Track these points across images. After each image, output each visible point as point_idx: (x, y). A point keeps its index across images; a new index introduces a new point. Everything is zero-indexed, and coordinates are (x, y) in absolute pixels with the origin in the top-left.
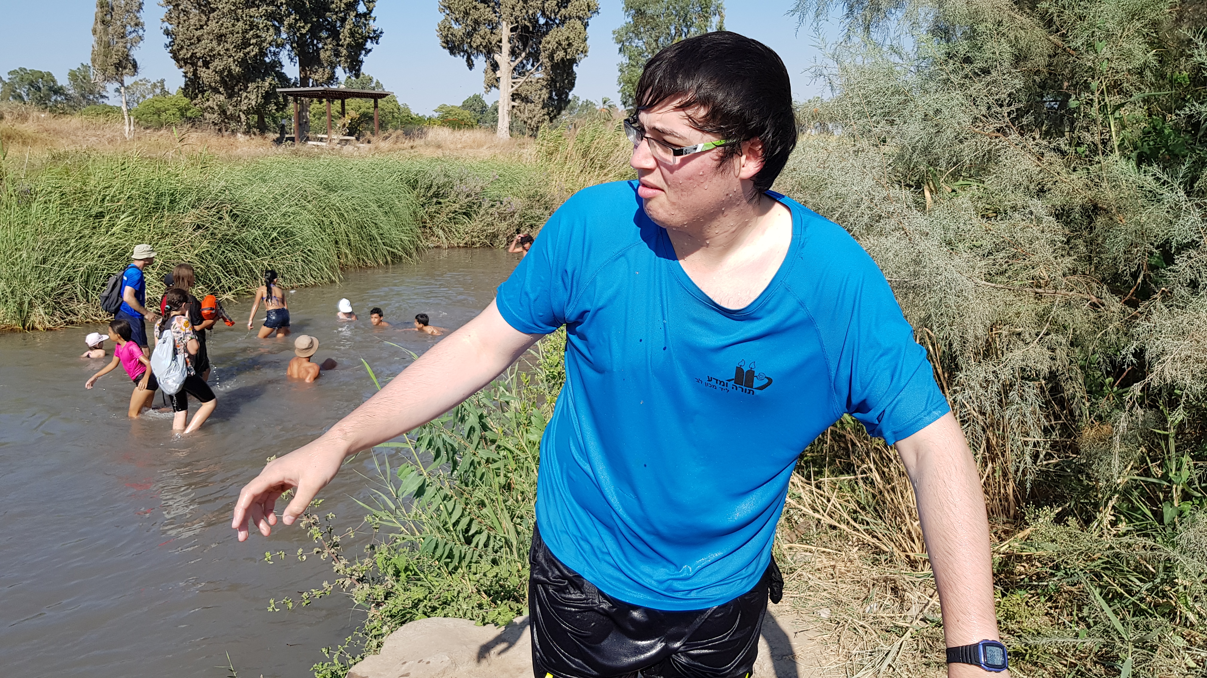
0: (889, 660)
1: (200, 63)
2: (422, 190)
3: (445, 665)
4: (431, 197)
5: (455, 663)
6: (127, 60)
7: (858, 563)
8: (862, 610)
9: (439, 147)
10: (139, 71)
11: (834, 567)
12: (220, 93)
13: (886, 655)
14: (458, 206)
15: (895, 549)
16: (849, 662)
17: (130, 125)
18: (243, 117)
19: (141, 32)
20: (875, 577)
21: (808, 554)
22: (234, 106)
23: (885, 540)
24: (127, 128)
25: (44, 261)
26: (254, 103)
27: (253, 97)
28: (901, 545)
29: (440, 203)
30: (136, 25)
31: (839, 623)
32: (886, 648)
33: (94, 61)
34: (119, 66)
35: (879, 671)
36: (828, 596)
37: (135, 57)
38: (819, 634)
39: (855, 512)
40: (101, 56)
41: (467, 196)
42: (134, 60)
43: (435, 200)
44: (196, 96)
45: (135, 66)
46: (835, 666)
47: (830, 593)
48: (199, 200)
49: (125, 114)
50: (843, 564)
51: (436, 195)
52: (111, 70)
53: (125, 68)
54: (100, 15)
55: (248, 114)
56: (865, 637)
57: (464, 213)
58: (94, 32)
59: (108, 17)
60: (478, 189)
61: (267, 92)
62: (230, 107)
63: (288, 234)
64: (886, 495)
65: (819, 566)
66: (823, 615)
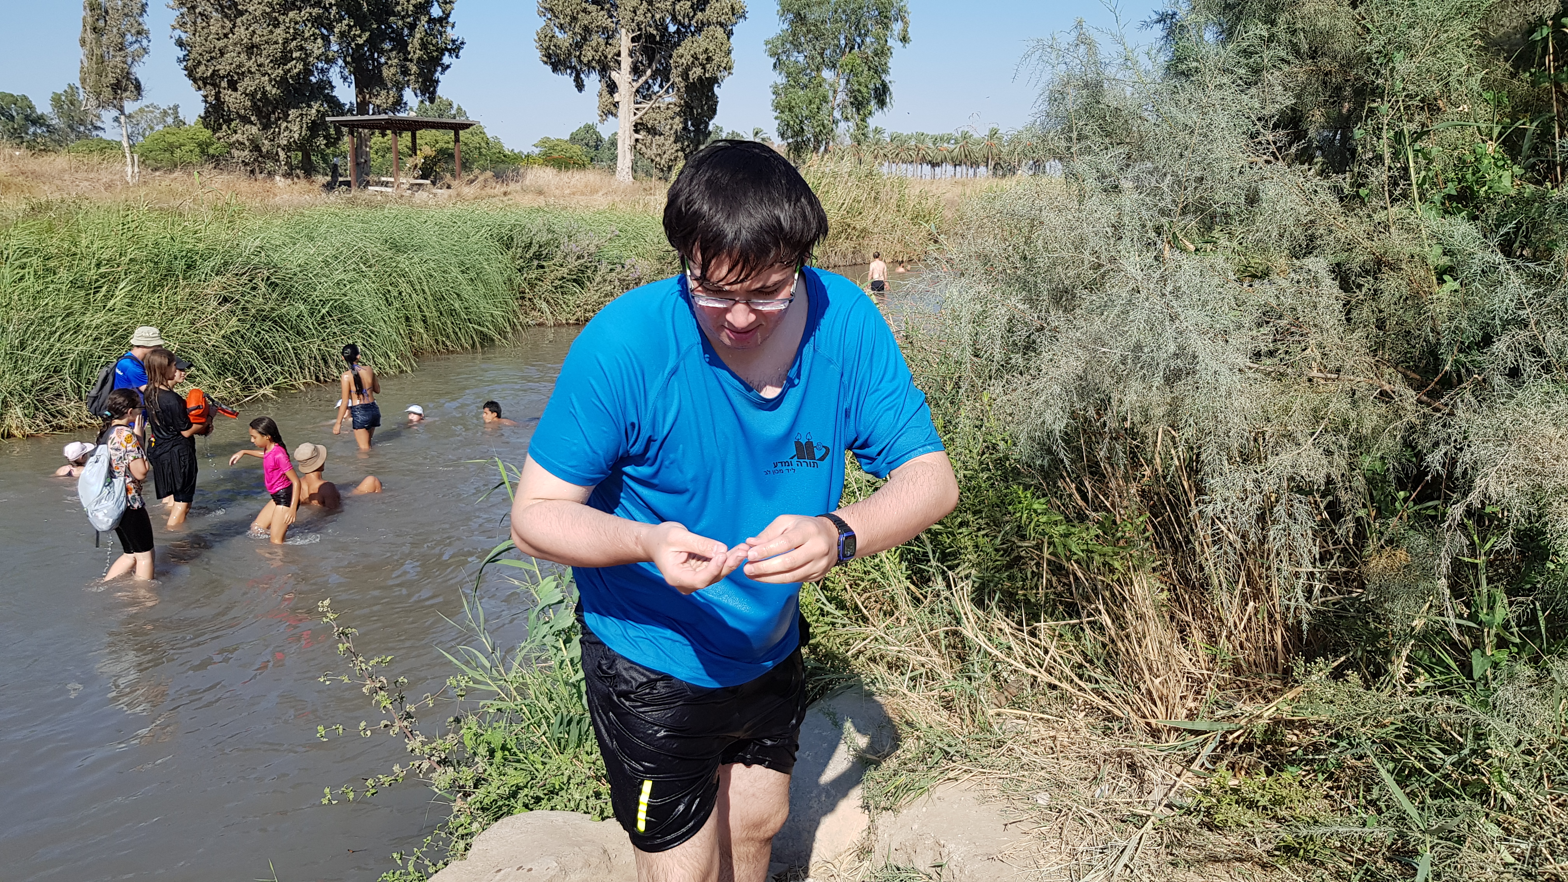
0: (1125, 859)
1: (224, 84)
2: (519, 250)
3: (552, 873)
4: (531, 259)
5: (564, 871)
6: (128, 79)
7: (1084, 732)
8: (1090, 794)
9: (540, 193)
10: (143, 93)
11: (1054, 738)
12: (251, 123)
13: (1122, 852)
14: (566, 271)
15: (1132, 714)
16: (1074, 862)
17: (133, 165)
18: (282, 155)
19: (145, 43)
20: (1107, 751)
21: (1021, 721)
22: (271, 140)
23: (1119, 702)
24: (129, 170)
25: (23, 345)
26: (296, 136)
27: (296, 128)
28: (1139, 709)
29: (543, 267)
30: (139, 33)
31: (1060, 811)
32: (1122, 843)
33: (83, 81)
35: (1112, 873)
36: (1047, 776)
37: (138, 76)
38: (1035, 825)
39: (1081, 666)
40: (93, 75)
41: (578, 258)
42: (136, 79)
43: (536, 263)
44: (220, 125)
45: (138, 87)
46: (1056, 867)
47: (1050, 773)
48: (226, 264)
49: (127, 150)
50: (1066, 735)
51: (538, 256)
52: (107, 93)
53: (126, 90)
54: (89, 20)
55: (289, 150)
56: (1094, 829)
57: (575, 281)
58: (83, 42)
59: (101, 23)
60: (593, 249)
61: (313, 122)
62: (266, 142)
63: (344, 309)
64: (1120, 644)
65: (1036, 737)
66: (1040, 801)
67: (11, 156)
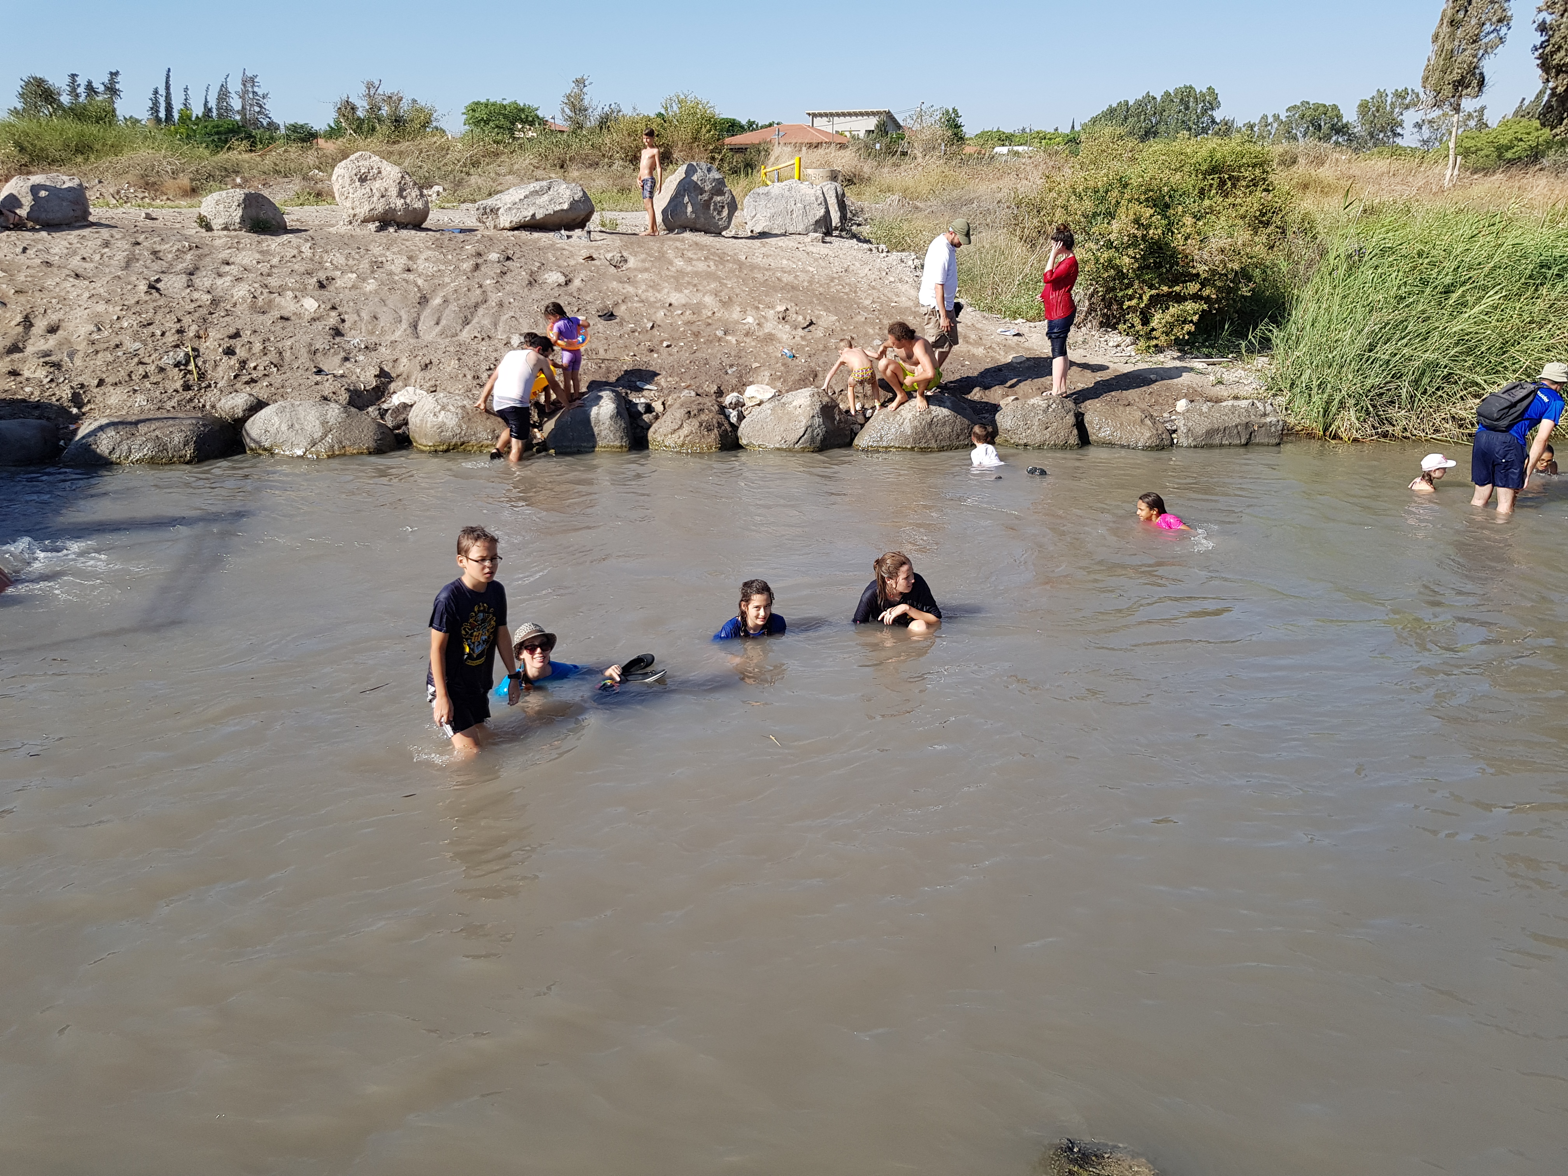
6: (1474, 74)
10: (1484, 89)
17: (1454, 168)
19: (1504, 30)
24: (1449, 173)
30: (1500, 21)
33: (1426, 79)
34: (1460, 84)
37: (1485, 71)
40: (1437, 72)
42: (1481, 74)
45: (1481, 83)
49: (1451, 152)
52: (1448, 90)
53: (1467, 87)
54: (1449, 12)
58: (1436, 37)
59: (1461, 14)
67: (1337, 160)
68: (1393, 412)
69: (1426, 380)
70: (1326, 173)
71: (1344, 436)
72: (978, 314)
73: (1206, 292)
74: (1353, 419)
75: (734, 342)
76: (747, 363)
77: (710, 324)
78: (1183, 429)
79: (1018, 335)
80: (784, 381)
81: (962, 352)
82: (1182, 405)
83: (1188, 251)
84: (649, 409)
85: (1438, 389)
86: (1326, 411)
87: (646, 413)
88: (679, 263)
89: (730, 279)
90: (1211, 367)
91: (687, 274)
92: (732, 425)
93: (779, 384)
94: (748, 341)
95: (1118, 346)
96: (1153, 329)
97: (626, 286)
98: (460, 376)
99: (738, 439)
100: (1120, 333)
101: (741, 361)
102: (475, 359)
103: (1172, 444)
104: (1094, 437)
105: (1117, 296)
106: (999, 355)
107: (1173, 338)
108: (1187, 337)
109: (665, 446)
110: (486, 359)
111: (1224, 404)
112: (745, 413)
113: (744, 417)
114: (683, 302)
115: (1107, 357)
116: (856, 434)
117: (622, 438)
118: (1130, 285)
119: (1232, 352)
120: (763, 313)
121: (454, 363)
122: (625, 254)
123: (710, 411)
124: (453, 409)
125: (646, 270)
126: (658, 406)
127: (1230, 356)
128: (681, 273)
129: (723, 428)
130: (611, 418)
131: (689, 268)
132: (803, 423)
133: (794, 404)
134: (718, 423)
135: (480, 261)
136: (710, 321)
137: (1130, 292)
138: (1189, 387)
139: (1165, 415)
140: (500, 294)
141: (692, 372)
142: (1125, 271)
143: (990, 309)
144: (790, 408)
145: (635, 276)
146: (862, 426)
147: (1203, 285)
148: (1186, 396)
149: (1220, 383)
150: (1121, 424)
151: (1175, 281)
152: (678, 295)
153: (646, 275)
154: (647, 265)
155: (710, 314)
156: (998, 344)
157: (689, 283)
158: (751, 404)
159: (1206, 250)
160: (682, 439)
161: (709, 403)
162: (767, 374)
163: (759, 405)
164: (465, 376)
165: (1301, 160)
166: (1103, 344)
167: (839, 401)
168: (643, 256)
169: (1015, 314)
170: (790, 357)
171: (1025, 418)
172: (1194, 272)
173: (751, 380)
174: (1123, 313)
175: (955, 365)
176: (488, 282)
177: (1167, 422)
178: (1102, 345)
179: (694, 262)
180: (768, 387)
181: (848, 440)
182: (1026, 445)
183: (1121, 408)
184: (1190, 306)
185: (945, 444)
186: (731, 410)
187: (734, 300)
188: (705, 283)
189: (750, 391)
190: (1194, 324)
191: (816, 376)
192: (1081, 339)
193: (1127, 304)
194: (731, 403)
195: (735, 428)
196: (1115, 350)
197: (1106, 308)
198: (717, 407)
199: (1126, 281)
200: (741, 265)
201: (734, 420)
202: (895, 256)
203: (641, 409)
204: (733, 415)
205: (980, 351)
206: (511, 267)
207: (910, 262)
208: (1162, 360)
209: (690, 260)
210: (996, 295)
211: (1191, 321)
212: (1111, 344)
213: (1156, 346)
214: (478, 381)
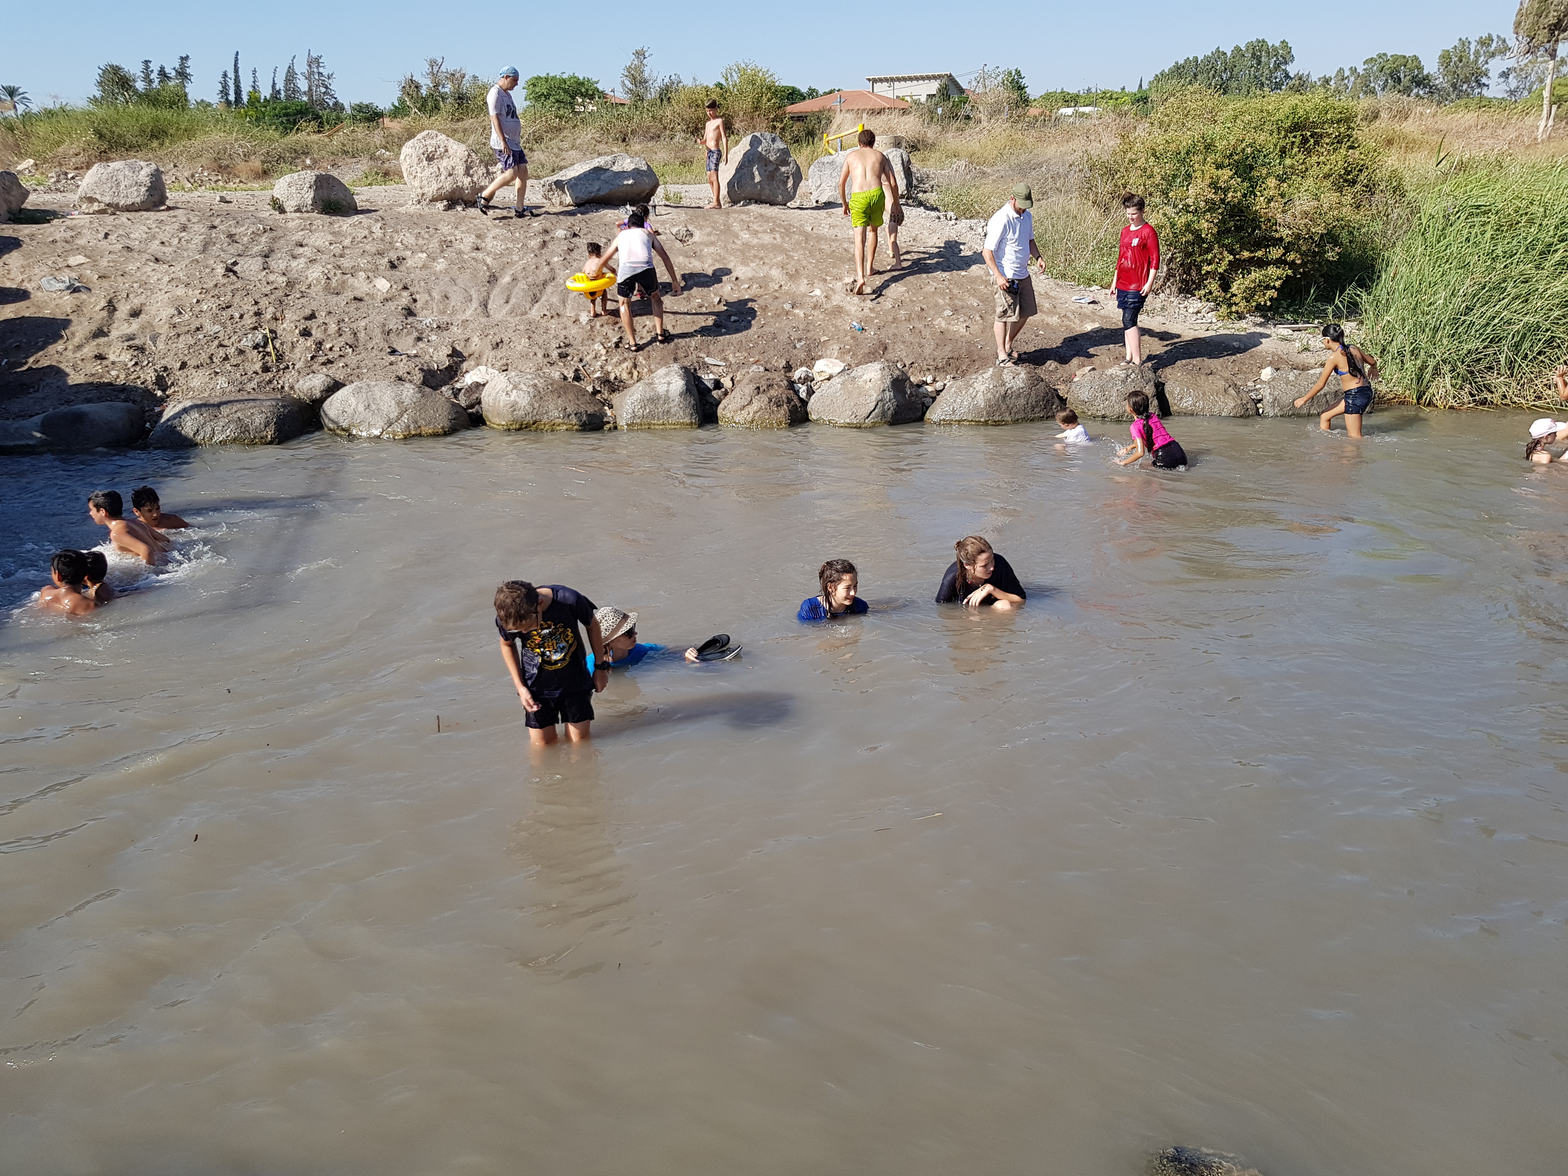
17: (1548, 118)
24: (1542, 124)
33: (1518, 25)
34: (1557, 28)
40: (1531, 16)
49: (1546, 102)
52: (1543, 35)
67: (1421, 114)
68: (1492, 379)
69: (1526, 345)
70: (1410, 127)
71: (1439, 403)
72: (1052, 282)
73: (1291, 257)
74: (1449, 386)
75: (802, 315)
76: (815, 337)
77: (777, 298)
78: (1268, 398)
79: (1093, 302)
80: (854, 354)
81: (1035, 321)
82: (1267, 373)
83: (1270, 214)
84: (718, 385)
85: (1539, 353)
86: (1420, 379)
87: (715, 389)
88: (745, 236)
89: (797, 251)
90: (1296, 333)
91: (753, 247)
92: (801, 400)
93: (848, 358)
94: (816, 314)
95: (1198, 312)
96: (1234, 295)
97: (692, 260)
98: (531, 354)
99: (807, 414)
100: (1200, 298)
101: (809, 335)
102: (545, 337)
103: (1258, 414)
104: (1176, 408)
105: (1195, 261)
106: (1075, 324)
107: (1254, 304)
108: (1269, 303)
109: (735, 422)
110: (556, 337)
111: (1312, 372)
112: (815, 388)
113: (814, 392)
114: (750, 276)
115: (1187, 324)
116: (927, 408)
117: (692, 415)
118: (1208, 250)
119: (1318, 318)
120: (831, 286)
121: (525, 341)
122: (690, 228)
123: (780, 386)
124: (524, 388)
125: (712, 244)
126: (727, 382)
127: (1316, 322)
128: (747, 246)
129: (792, 403)
130: (681, 395)
131: (755, 241)
132: (874, 397)
133: (864, 378)
134: (788, 398)
135: (547, 238)
136: (777, 294)
137: (1210, 256)
138: (1274, 354)
139: (1250, 384)
140: (567, 271)
141: (760, 347)
142: (1203, 236)
143: (1064, 276)
144: (860, 382)
145: (701, 251)
146: (934, 399)
147: (1287, 250)
148: (1271, 364)
149: (1306, 349)
150: (1204, 394)
151: (1258, 245)
152: (744, 269)
153: (712, 249)
154: (712, 238)
155: (777, 287)
156: (1073, 312)
157: (755, 256)
158: (820, 379)
159: (1289, 213)
160: (751, 415)
161: (778, 377)
162: (836, 347)
163: (829, 379)
164: (535, 354)
165: (1384, 115)
166: (1183, 311)
167: (909, 374)
168: (709, 230)
169: (1090, 281)
170: (859, 330)
171: (1102, 389)
172: (1277, 236)
173: (820, 353)
174: (1203, 278)
175: (1028, 335)
176: (556, 259)
177: (1252, 391)
178: (1181, 312)
179: (759, 235)
180: (837, 361)
181: (920, 414)
182: (1104, 417)
183: (1203, 377)
184: (1271, 270)
185: (1018, 416)
186: (800, 385)
187: (802, 271)
188: (771, 256)
189: (819, 365)
190: (1276, 290)
191: (886, 348)
192: (1159, 306)
193: (1206, 268)
194: (800, 378)
195: (804, 403)
196: (1195, 317)
197: (1185, 273)
198: (785, 382)
199: (1205, 245)
200: (807, 237)
201: (803, 395)
202: (964, 223)
203: (710, 385)
204: (803, 390)
205: (1054, 320)
206: (578, 244)
207: (980, 230)
208: (1245, 326)
209: (756, 233)
210: (1069, 262)
211: (1274, 287)
212: (1191, 310)
213: (1237, 312)
214: (548, 359)
